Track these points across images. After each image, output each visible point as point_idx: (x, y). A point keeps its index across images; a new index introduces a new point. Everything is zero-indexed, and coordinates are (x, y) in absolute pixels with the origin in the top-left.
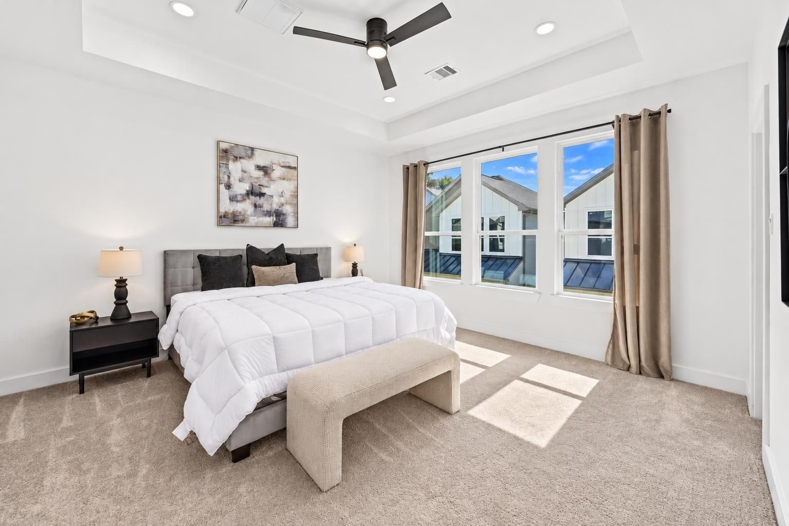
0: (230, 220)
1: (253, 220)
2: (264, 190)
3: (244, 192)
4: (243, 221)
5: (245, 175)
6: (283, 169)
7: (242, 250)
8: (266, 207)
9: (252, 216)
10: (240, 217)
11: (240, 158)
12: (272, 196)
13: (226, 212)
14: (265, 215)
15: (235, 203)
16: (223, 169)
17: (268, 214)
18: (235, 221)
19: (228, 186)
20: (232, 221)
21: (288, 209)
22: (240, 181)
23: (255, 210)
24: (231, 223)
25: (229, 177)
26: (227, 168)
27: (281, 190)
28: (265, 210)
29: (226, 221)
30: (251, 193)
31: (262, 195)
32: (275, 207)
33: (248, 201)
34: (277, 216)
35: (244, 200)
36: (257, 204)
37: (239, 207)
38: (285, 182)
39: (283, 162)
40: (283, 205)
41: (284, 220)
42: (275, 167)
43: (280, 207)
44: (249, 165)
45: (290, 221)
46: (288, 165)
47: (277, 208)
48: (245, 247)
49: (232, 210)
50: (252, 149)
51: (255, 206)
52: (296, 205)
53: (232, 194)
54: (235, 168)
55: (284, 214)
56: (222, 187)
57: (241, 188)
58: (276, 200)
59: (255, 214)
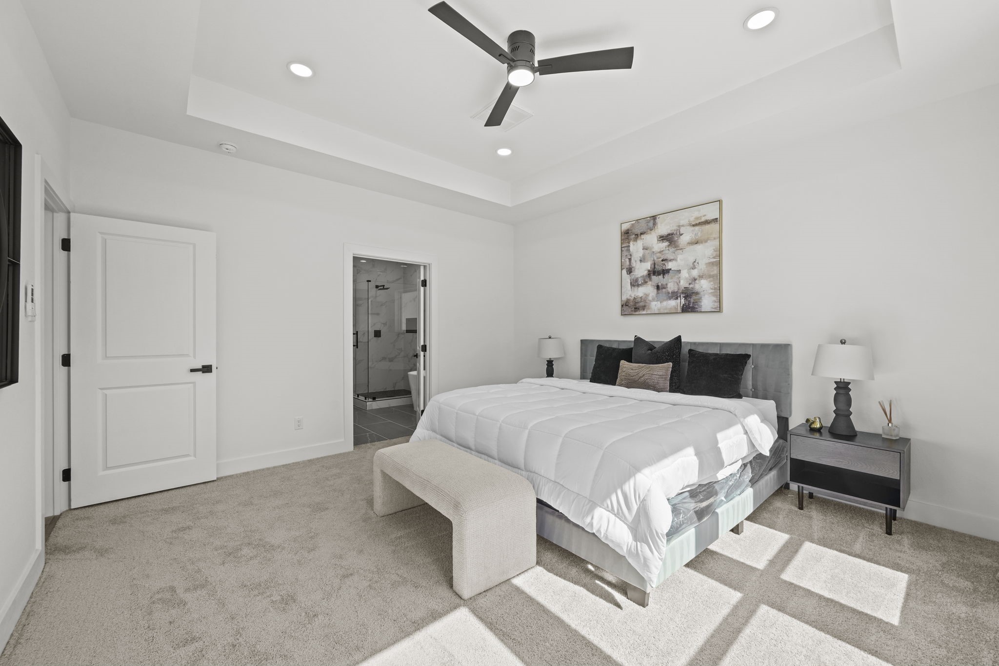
0: (632, 307)
1: (655, 306)
2: (670, 265)
3: (646, 273)
4: (644, 308)
5: (647, 252)
6: (697, 228)
7: (630, 342)
8: (671, 287)
9: (653, 300)
10: (642, 304)
11: (641, 234)
12: (679, 271)
13: (627, 299)
14: (670, 298)
15: (636, 288)
16: (625, 253)
17: (674, 295)
18: (637, 309)
19: (630, 271)
20: (633, 309)
21: (704, 286)
22: (641, 261)
23: (658, 293)
24: (632, 311)
25: (630, 259)
26: (629, 250)
27: (692, 260)
28: (670, 291)
29: (628, 310)
30: (654, 272)
31: (665, 272)
32: (683, 284)
33: (650, 283)
34: (685, 298)
35: (645, 282)
36: (660, 284)
37: (640, 292)
38: (699, 247)
39: (697, 218)
40: (695, 280)
41: (696, 302)
42: (682, 230)
43: (690, 284)
44: (651, 239)
45: (707, 302)
46: (703, 219)
47: (687, 285)
48: (633, 339)
49: (633, 296)
50: (654, 218)
51: (658, 287)
52: (718, 279)
53: (633, 277)
54: (636, 248)
55: (697, 293)
56: (624, 271)
57: (641, 270)
58: (684, 274)
59: (657, 298)
